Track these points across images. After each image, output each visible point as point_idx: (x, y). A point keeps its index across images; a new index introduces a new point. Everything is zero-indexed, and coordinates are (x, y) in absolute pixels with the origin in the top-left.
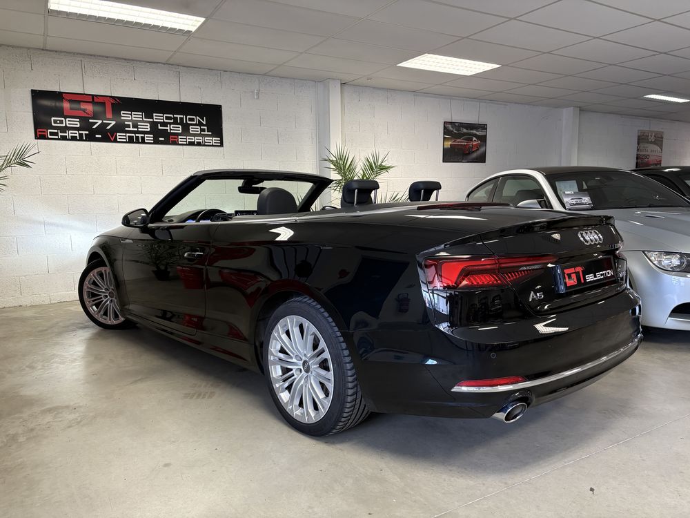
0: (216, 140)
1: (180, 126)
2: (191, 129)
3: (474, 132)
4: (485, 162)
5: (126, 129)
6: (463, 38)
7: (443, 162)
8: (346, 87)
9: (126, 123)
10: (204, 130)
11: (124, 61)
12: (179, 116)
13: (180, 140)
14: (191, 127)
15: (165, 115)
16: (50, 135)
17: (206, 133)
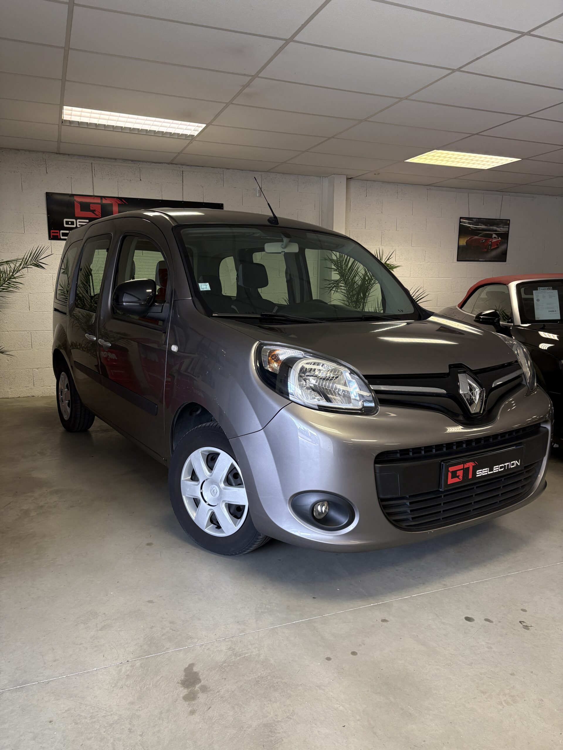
3: (495, 228)
4: (505, 261)
6: (473, 135)
7: (458, 260)
8: (352, 182)
11: (131, 162)
16: (62, 236)
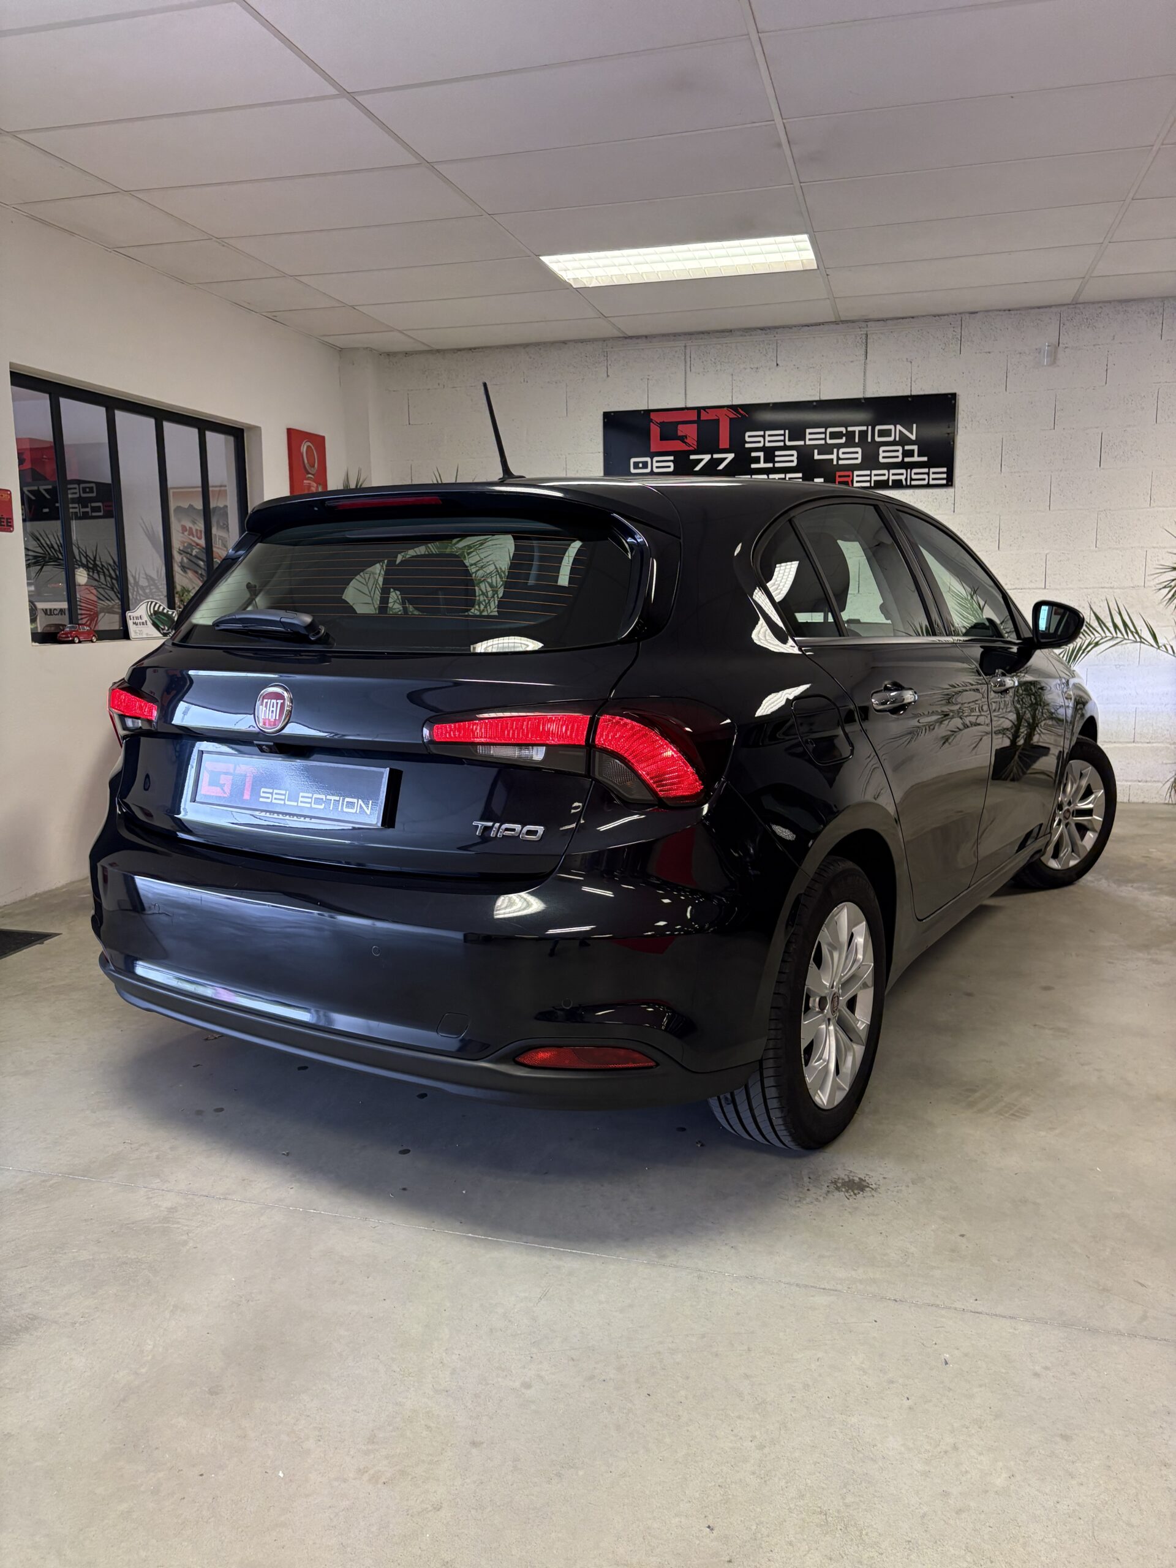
0: (938, 473)
1: (859, 450)
2: (882, 454)
5: (753, 466)
9: (754, 454)
10: (910, 453)
11: (760, 331)
12: (857, 429)
13: (856, 479)
14: (882, 449)
15: (830, 430)
17: (916, 459)
